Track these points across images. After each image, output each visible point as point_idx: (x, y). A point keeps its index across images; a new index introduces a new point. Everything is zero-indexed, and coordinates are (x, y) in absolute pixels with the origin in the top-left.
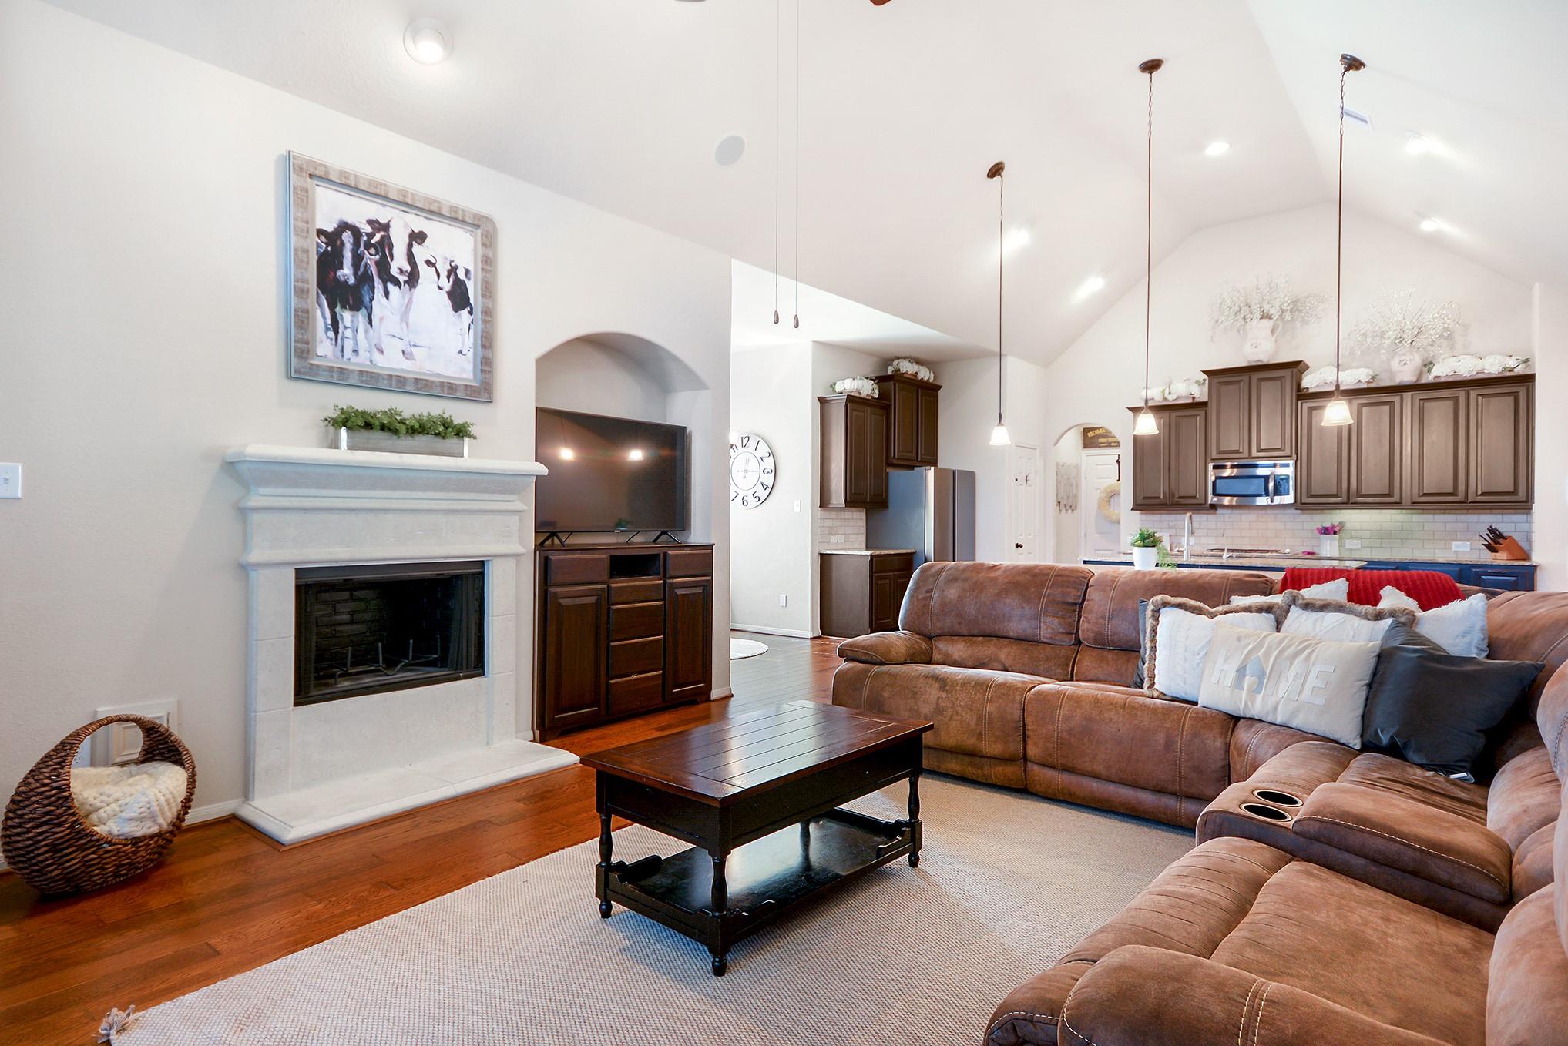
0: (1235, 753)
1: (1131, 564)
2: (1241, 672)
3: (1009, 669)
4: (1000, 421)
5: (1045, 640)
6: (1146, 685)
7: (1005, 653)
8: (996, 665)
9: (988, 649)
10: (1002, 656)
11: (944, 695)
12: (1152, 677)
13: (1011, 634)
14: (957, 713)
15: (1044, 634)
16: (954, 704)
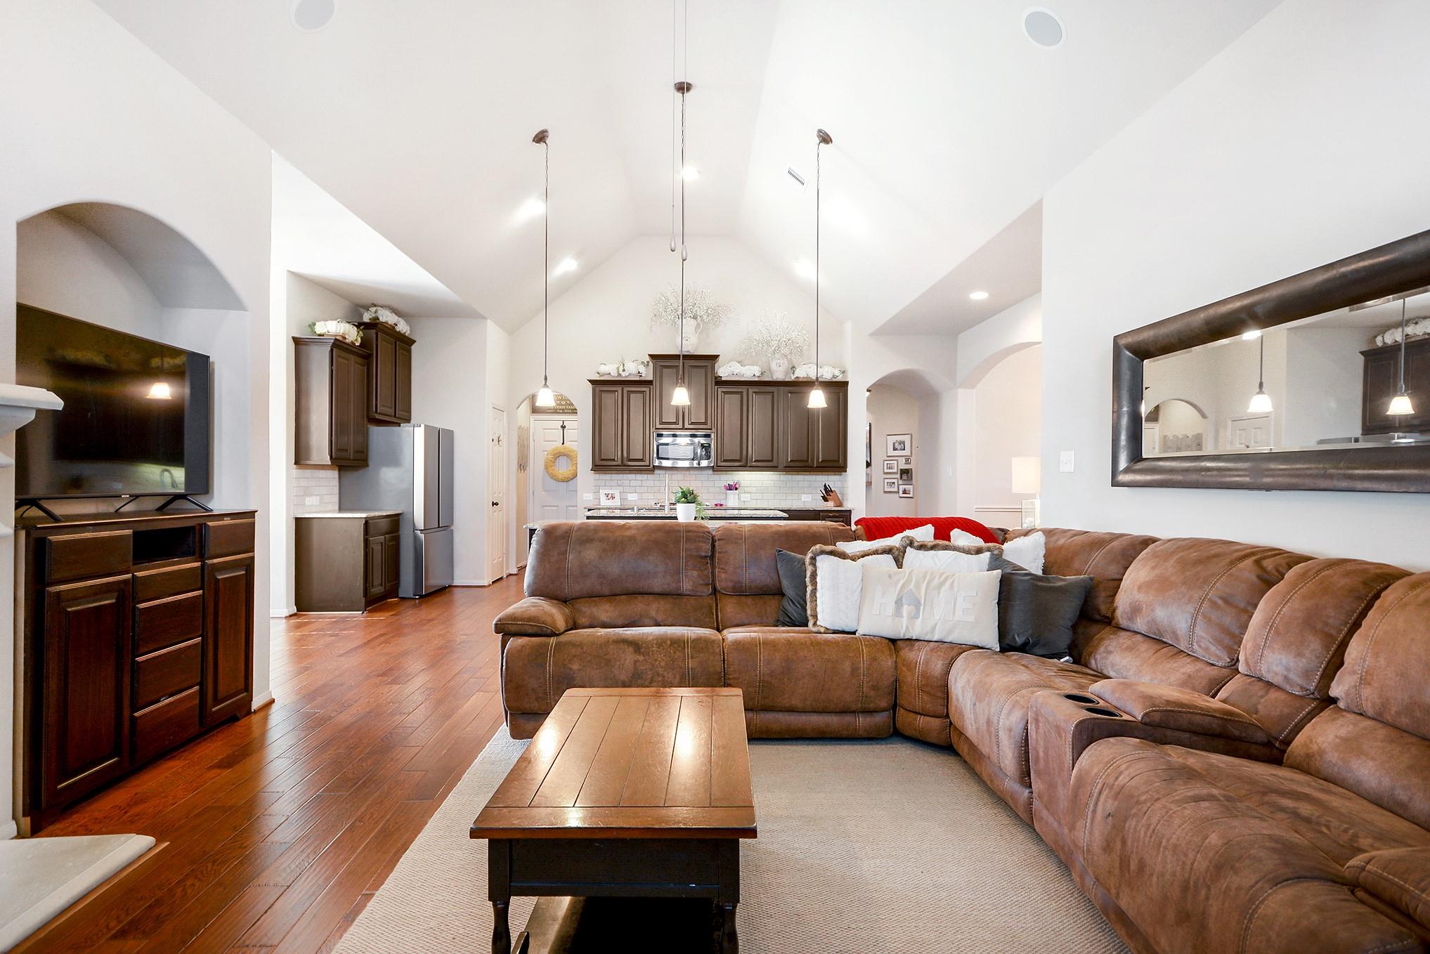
0: (904, 669)
1: (676, 518)
2: (899, 603)
3: (662, 623)
4: (546, 383)
5: (688, 593)
6: (811, 624)
7: (656, 608)
8: (647, 621)
9: (638, 606)
10: (653, 613)
11: (641, 658)
12: (815, 616)
13: (656, 590)
14: (658, 675)
15: (687, 586)
16: (653, 665)
